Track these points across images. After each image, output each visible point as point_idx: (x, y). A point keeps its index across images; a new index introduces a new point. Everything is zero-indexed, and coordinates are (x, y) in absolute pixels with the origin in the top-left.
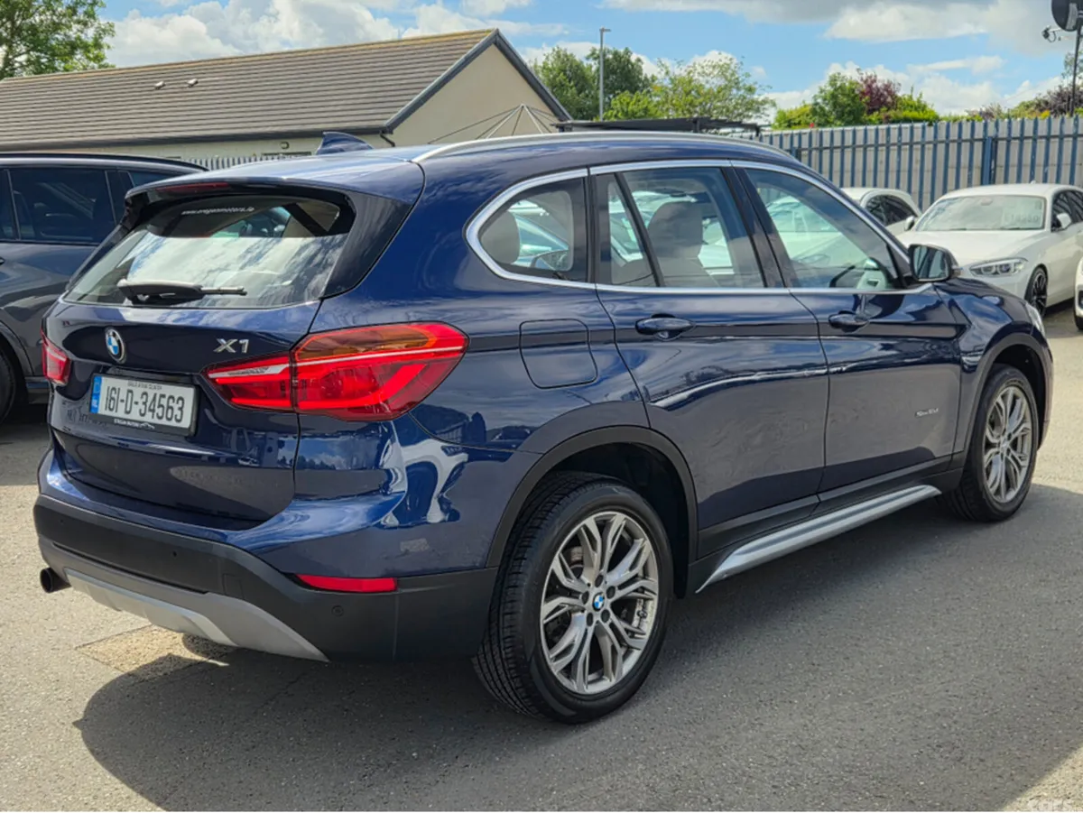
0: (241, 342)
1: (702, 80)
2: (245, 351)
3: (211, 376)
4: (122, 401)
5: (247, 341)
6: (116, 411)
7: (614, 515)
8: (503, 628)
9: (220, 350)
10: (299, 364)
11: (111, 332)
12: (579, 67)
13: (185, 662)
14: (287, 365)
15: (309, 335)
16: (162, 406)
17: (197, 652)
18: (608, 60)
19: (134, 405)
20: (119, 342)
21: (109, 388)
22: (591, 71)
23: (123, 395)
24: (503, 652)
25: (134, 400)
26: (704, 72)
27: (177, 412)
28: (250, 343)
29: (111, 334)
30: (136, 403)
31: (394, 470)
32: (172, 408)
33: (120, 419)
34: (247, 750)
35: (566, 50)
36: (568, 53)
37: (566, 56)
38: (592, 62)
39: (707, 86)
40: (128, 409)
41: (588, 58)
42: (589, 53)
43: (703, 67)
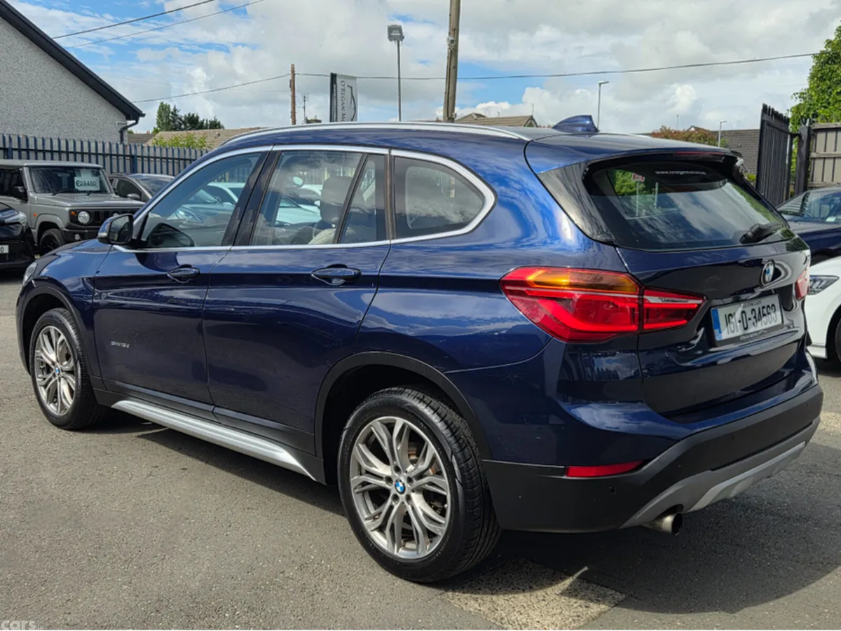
25: (748, 317)
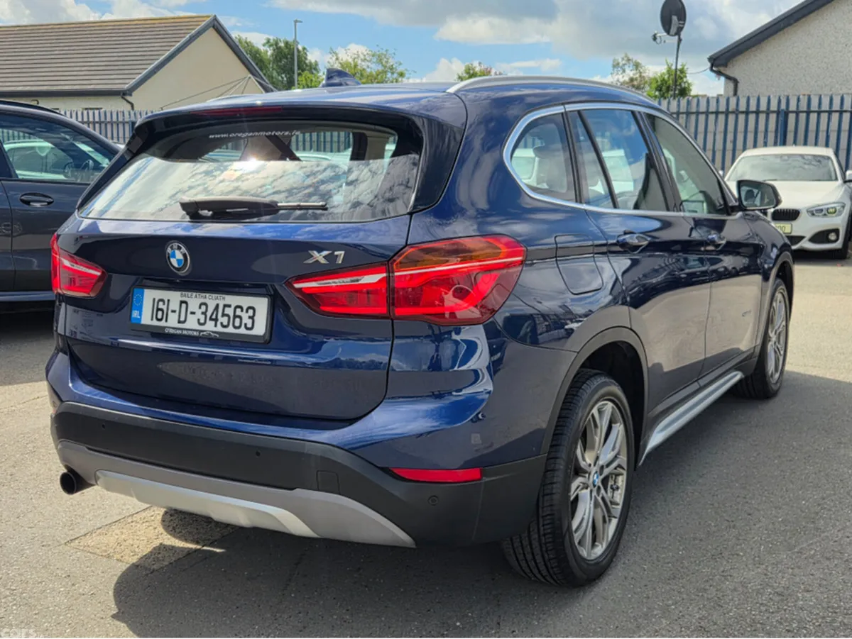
0: (336, 253)
1: (364, 65)
2: (340, 262)
3: (297, 286)
4: (174, 311)
5: (343, 253)
6: (166, 321)
7: (606, 404)
8: (543, 508)
9: (310, 261)
10: (396, 274)
11: (175, 245)
12: (258, 51)
13: (182, 551)
14: (384, 275)
15: (407, 248)
16: (228, 316)
17: (186, 540)
18: (280, 47)
19: (189, 316)
20: (185, 255)
21: (154, 299)
22: (267, 55)
23: (174, 305)
24: (542, 528)
26: (365, 59)
27: (246, 320)
28: (345, 254)
29: (175, 247)
30: (193, 313)
31: (481, 370)
32: (240, 317)
33: (173, 328)
34: (301, 631)
35: (246, 38)
36: (248, 40)
37: (246, 42)
38: (266, 48)
39: (368, 70)
40: (182, 319)
41: (264, 45)
42: (265, 41)
43: (365, 56)
